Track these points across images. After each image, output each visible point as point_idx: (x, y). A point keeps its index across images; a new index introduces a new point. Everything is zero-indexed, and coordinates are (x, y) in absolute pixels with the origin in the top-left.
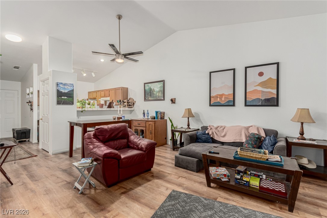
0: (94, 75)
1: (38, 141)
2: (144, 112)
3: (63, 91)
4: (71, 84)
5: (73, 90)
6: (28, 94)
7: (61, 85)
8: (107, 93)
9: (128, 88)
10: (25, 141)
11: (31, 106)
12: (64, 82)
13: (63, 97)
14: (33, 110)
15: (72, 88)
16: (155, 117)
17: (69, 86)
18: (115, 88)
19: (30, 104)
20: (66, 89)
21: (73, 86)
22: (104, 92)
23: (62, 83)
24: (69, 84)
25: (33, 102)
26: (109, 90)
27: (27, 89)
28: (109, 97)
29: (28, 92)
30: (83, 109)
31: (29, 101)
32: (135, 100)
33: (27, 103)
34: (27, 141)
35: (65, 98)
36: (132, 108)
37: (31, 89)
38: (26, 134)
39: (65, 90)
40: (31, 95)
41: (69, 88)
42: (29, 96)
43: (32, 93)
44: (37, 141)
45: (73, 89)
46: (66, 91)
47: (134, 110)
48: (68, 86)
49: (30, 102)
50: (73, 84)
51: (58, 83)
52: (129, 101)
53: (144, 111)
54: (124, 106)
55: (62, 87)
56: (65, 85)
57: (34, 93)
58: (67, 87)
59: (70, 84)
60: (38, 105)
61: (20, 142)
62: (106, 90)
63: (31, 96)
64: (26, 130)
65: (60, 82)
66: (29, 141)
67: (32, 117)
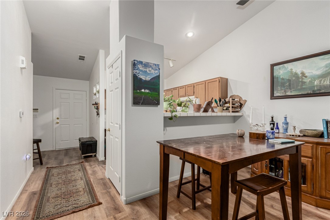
0: (171, 65)
1: (105, 159)
2: (272, 121)
3: (143, 77)
4: (156, 65)
5: (158, 77)
6: (95, 94)
7: (140, 67)
8: (190, 90)
9: (227, 79)
10: (91, 156)
11: (98, 108)
12: (144, 60)
13: (143, 90)
14: (99, 114)
15: (157, 73)
16: (323, 133)
17: (152, 68)
18: (205, 81)
19: (96, 107)
20: (149, 74)
21: (159, 69)
22: (184, 89)
23: (141, 63)
24: (152, 65)
25: (99, 103)
26: (193, 86)
27: (94, 87)
28: (194, 95)
29: (95, 91)
30: (174, 114)
31: (96, 102)
32: (243, 99)
33: (93, 104)
34: (93, 156)
35: (147, 91)
36: (237, 112)
37: (98, 87)
38: (93, 146)
39: (146, 76)
40: (97, 94)
41: (153, 71)
42: (95, 96)
43: (98, 92)
44: (103, 159)
45: (159, 75)
46: (148, 78)
47: (241, 116)
48: (150, 69)
49: (96, 104)
50: (158, 65)
51: (136, 62)
52: (234, 100)
53: (272, 117)
54: (225, 108)
55: (142, 71)
56: (146, 65)
57: (100, 92)
58: (150, 71)
59: (154, 64)
60: (105, 109)
61: (85, 157)
62: (188, 86)
63: (97, 97)
64: (92, 141)
65: (138, 60)
66: (95, 156)
67: (98, 123)
